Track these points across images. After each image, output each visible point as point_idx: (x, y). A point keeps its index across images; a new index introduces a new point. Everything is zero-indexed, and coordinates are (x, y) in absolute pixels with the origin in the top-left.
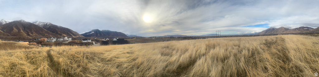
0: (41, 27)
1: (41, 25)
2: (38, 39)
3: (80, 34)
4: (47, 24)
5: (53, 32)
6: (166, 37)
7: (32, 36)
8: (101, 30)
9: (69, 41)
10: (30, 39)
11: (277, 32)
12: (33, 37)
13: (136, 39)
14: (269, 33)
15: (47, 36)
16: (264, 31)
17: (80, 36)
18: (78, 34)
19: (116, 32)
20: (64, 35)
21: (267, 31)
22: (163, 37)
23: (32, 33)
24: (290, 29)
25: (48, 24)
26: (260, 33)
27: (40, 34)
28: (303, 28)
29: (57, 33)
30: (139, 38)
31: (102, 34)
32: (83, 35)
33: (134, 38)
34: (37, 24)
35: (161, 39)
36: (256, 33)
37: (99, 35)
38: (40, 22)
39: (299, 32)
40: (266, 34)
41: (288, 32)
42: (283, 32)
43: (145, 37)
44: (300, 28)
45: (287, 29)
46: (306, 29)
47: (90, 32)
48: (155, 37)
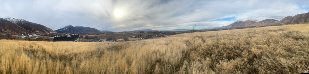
0: (14, 24)
1: (14, 21)
2: (10, 36)
3: (53, 30)
4: (20, 21)
5: (27, 29)
6: (136, 32)
7: (5, 33)
8: (74, 26)
9: (37, 37)
10: (4, 36)
11: (243, 25)
12: (7, 34)
13: (106, 34)
14: (236, 26)
15: (21, 33)
16: (231, 25)
17: (54, 32)
18: (51, 31)
19: (89, 28)
20: (38, 32)
21: (234, 24)
22: (133, 32)
23: (6, 30)
24: (256, 22)
25: (22, 21)
26: (227, 26)
27: (14, 30)
28: (269, 20)
29: (31, 30)
30: (109, 33)
31: (75, 30)
32: (56, 31)
33: (104, 33)
34: (10, 20)
35: (131, 33)
36: (223, 27)
37: (72, 31)
38: (14, 19)
39: (266, 24)
40: (234, 27)
41: (254, 25)
42: (250, 25)
43: (116, 33)
44: (266, 20)
45: (253, 22)
46: (272, 21)
47: (63, 29)
48: (125, 32)
